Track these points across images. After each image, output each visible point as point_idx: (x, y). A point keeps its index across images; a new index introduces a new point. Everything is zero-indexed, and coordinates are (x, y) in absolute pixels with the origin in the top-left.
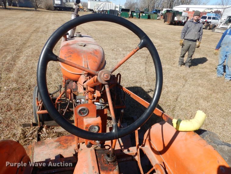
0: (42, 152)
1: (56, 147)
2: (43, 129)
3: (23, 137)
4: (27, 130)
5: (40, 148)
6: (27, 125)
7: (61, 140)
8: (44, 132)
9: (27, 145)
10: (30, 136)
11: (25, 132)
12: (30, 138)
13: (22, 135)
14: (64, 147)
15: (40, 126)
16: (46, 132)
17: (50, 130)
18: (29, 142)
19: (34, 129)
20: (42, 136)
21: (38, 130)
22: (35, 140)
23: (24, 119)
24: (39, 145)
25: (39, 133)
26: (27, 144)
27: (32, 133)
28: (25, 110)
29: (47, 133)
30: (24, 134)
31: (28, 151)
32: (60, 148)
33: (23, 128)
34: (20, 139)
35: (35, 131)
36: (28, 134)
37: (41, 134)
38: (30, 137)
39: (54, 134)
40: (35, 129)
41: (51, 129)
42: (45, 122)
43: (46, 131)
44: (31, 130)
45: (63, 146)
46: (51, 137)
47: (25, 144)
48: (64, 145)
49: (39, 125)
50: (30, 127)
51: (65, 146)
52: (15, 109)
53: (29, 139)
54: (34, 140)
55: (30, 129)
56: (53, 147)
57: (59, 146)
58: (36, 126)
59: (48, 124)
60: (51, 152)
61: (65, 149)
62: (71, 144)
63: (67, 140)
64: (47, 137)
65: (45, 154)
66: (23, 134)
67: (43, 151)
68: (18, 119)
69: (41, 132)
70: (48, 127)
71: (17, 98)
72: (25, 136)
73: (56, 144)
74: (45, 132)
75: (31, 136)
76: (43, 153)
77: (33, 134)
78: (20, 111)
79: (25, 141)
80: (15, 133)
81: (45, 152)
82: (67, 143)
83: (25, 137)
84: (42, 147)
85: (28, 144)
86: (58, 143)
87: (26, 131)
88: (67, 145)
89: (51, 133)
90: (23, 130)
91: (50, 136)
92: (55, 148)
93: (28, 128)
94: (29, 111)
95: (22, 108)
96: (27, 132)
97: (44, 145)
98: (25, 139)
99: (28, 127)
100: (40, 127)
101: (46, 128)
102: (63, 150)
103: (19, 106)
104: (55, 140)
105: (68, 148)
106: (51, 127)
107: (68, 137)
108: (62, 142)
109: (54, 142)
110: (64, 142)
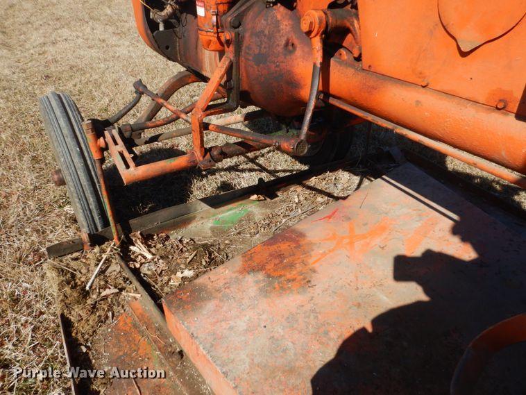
0: (225, 325)
1: (265, 292)
2: (133, 248)
3: (75, 294)
4: (74, 264)
6: (64, 248)
8: (145, 257)
9: (107, 322)
10: (102, 283)
11: (73, 276)
12: (107, 292)
13: (67, 289)
14: (296, 283)
15: (119, 238)
16: (153, 254)
17: (160, 245)
18: (110, 308)
19: (101, 254)
20: (149, 273)
21: (121, 256)
22: (131, 293)
24: (188, 303)
25: (132, 266)
26: (107, 318)
27: (102, 272)
29: (161, 258)
30: (69, 279)
32: (283, 288)
33: (56, 263)
34: (67, 307)
35: (108, 261)
36: (89, 279)
37: (137, 265)
38: (105, 288)
40: (104, 256)
41: (164, 241)
42: (133, 222)
44: (93, 263)
45: (288, 280)
46: (183, 267)
47: (99, 321)
48: (289, 276)
49: (115, 236)
50: (79, 253)
53: (105, 298)
54: (123, 293)
55: (87, 259)
56: (251, 294)
57: (270, 283)
58: (103, 243)
59: (142, 225)
60: (264, 317)
61: (302, 287)
62: (310, 267)
63: (280, 256)
64: (171, 271)
65: (247, 331)
66: (68, 283)
67: (225, 319)
69: (136, 261)
70: (147, 239)
72: (83, 289)
73: (257, 282)
74: (149, 256)
75: (107, 282)
76: (231, 328)
77: (108, 274)
79: (94, 308)
81: (241, 325)
82: (292, 265)
83: (85, 294)
84: (210, 306)
85: (110, 314)
86: (260, 276)
87: (76, 270)
88: (300, 274)
89: (176, 256)
90: (61, 272)
91: (178, 264)
92: (265, 297)
93: (74, 259)
96: (77, 273)
97: (210, 297)
100: (121, 244)
101: (144, 244)
102: (299, 293)
104: (238, 268)
105: (309, 281)
106: (158, 235)
107: (275, 247)
108: (268, 267)
109: (241, 277)
110: (275, 265)
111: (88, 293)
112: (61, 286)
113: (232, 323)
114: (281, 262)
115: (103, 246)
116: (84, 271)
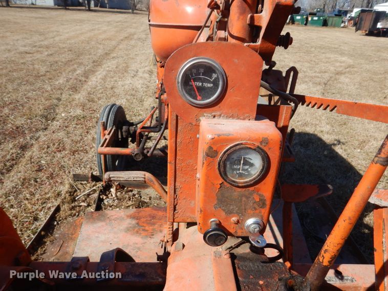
0: (96, 235)
1: (128, 230)
2: (112, 190)
3: (69, 199)
4: (80, 186)
5: (95, 225)
6: (82, 178)
7: (140, 214)
8: (112, 195)
9: (74, 217)
10: (84, 199)
11: (76, 191)
12: (82, 204)
13: (67, 195)
14: (146, 233)
15: (105, 183)
16: (116, 196)
17: (124, 193)
18: (79, 212)
19: (93, 186)
20: (106, 203)
21: (101, 191)
22: (92, 209)
23: (83, 168)
24: (93, 219)
25: (101, 197)
26: (75, 215)
27: (88, 195)
28: (87, 153)
29: (117, 199)
30: (73, 193)
31: (74, 229)
32: (137, 232)
33: (72, 182)
34: (63, 203)
35: (95, 191)
36: (80, 195)
37: (105, 197)
38: (84, 201)
39: (130, 203)
40: (94, 188)
41: (127, 192)
43: (116, 194)
44: (87, 189)
45: (144, 230)
46: (123, 207)
47: (70, 215)
48: (147, 228)
50: (86, 182)
51: (147, 231)
52: (70, 150)
53: (81, 206)
54: (90, 208)
55: (87, 186)
56: (121, 228)
57: (135, 227)
60: (115, 240)
61: (146, 236)
62: (162, 228)
63: (154, 217)
64: (116, 207)
65: (102, 241)
66: (70, 193)
67: (99, 233)
68: (71, 167)
69: (107, 196)
70: (121, 187)
71: (78, 132)
72: (74, 198)
73: (130, 224)
74: (114, 196)
75: (86, 199)
76: (97, 237)
77: (90, 197)
78: (79, 154)
79: (73, 208)
80: (61, 191)
81: (102, 237)
82: (154, 224)
83: (74, 200)
84: (100, 224)
85: (77, 214)
86: (134, 222)
87: (79, 189)
88: (153, 230)
89: (125, 201)
90: (72, 186)
91: (122, 205)
92: (126, 232)
93: (81, 184)
94: (93, 156)
95: (82, 149)
96: (78, 191)
97: (104, 220)
98: (73, 205)
99: (83, 182)
100: (106, 185)
101: (116, 189)
102: (142, 238)
103: (78, 145)
104: (128, 214)
105: (153, 235)
106: (128, 188)
107: (156, 212)
108: (142, 220)
109: (125, 218)
110: (146, 220)
111: (75, 201)
112: (67, 192)
113: (100, 235)
114: (151, 220)
115: (97, 183)
116: (82, 191)
